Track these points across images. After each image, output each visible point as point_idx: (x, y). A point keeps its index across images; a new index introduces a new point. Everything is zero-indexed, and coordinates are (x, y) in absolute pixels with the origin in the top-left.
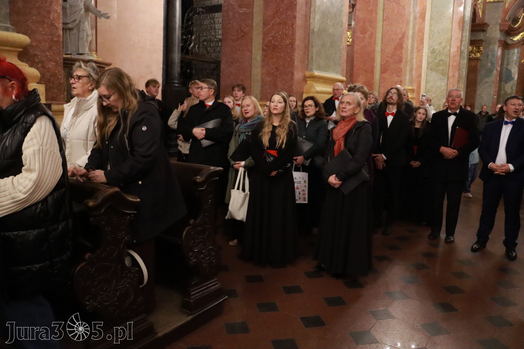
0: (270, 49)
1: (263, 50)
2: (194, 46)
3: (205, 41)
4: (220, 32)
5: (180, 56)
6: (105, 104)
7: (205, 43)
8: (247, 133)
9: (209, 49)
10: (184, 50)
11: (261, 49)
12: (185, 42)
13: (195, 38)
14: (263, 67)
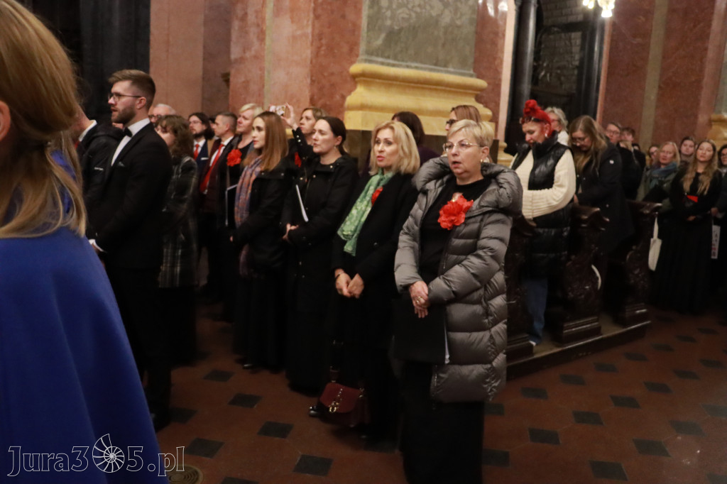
0: (668, 87)
1: (660, 87)
2: (545, 75)
3: (559, 68)
4: (577, 57)
5: (530, 87)
6: (578, 144)
7: (559, 71)
8: (660, 179)
9: (562, 78)
10: (535, 80)
11: (657, 87)
12: (536, 69)
13: (548, 65)
14: (657, 107)
